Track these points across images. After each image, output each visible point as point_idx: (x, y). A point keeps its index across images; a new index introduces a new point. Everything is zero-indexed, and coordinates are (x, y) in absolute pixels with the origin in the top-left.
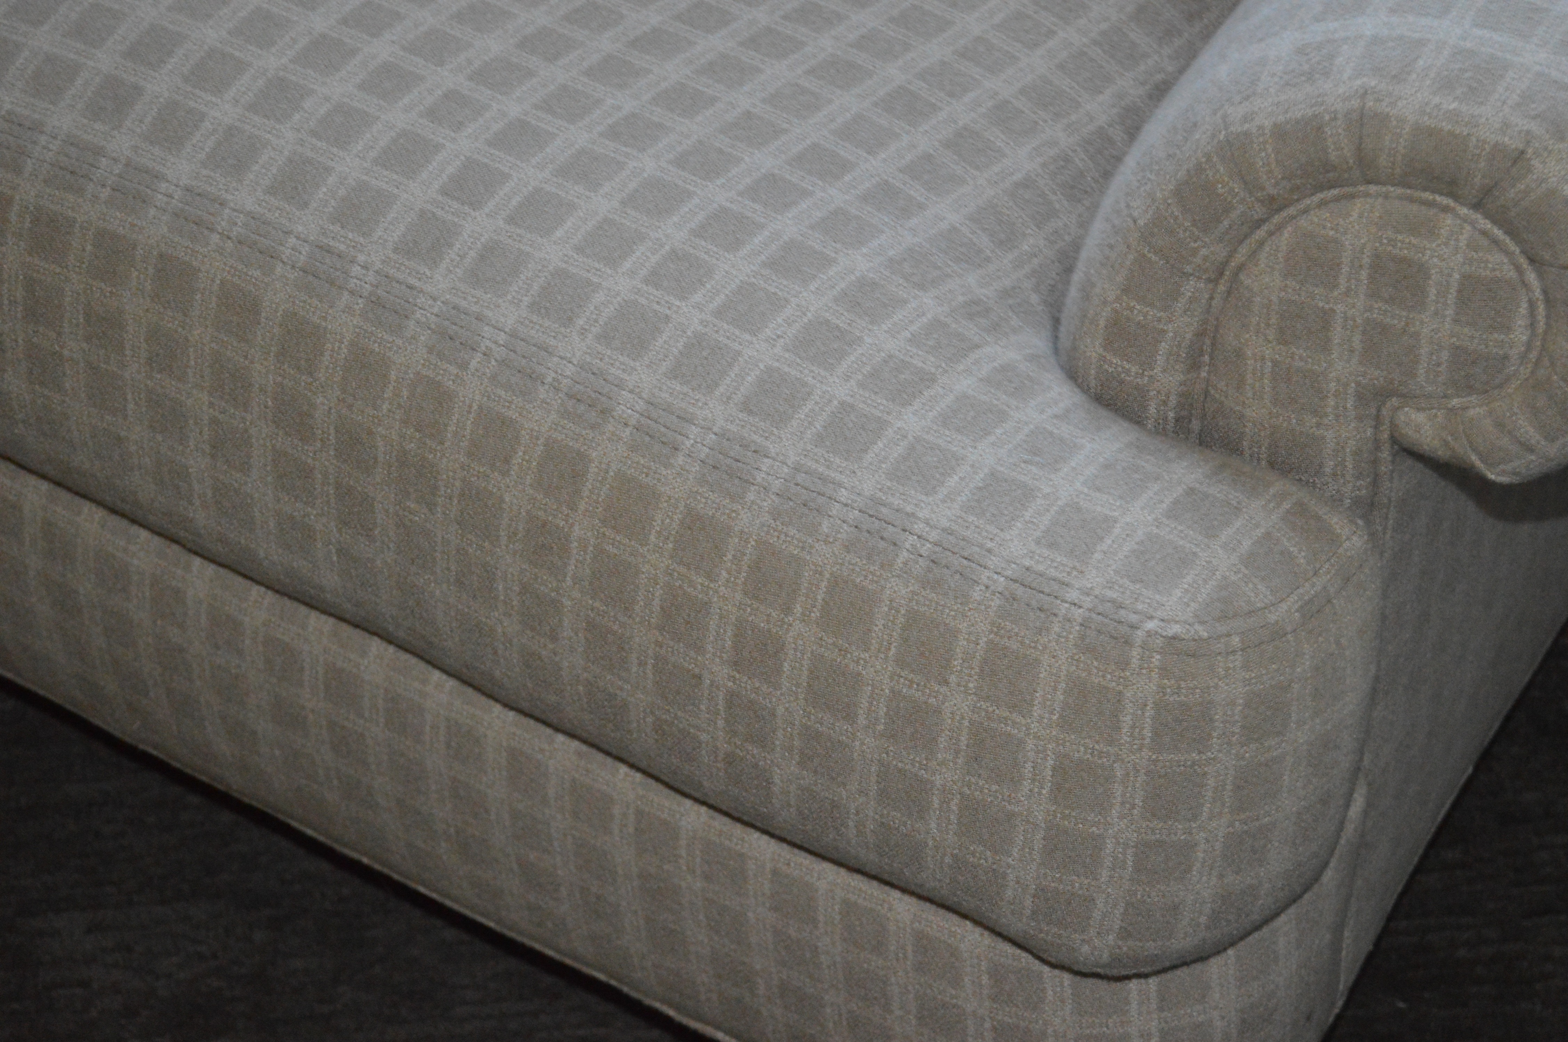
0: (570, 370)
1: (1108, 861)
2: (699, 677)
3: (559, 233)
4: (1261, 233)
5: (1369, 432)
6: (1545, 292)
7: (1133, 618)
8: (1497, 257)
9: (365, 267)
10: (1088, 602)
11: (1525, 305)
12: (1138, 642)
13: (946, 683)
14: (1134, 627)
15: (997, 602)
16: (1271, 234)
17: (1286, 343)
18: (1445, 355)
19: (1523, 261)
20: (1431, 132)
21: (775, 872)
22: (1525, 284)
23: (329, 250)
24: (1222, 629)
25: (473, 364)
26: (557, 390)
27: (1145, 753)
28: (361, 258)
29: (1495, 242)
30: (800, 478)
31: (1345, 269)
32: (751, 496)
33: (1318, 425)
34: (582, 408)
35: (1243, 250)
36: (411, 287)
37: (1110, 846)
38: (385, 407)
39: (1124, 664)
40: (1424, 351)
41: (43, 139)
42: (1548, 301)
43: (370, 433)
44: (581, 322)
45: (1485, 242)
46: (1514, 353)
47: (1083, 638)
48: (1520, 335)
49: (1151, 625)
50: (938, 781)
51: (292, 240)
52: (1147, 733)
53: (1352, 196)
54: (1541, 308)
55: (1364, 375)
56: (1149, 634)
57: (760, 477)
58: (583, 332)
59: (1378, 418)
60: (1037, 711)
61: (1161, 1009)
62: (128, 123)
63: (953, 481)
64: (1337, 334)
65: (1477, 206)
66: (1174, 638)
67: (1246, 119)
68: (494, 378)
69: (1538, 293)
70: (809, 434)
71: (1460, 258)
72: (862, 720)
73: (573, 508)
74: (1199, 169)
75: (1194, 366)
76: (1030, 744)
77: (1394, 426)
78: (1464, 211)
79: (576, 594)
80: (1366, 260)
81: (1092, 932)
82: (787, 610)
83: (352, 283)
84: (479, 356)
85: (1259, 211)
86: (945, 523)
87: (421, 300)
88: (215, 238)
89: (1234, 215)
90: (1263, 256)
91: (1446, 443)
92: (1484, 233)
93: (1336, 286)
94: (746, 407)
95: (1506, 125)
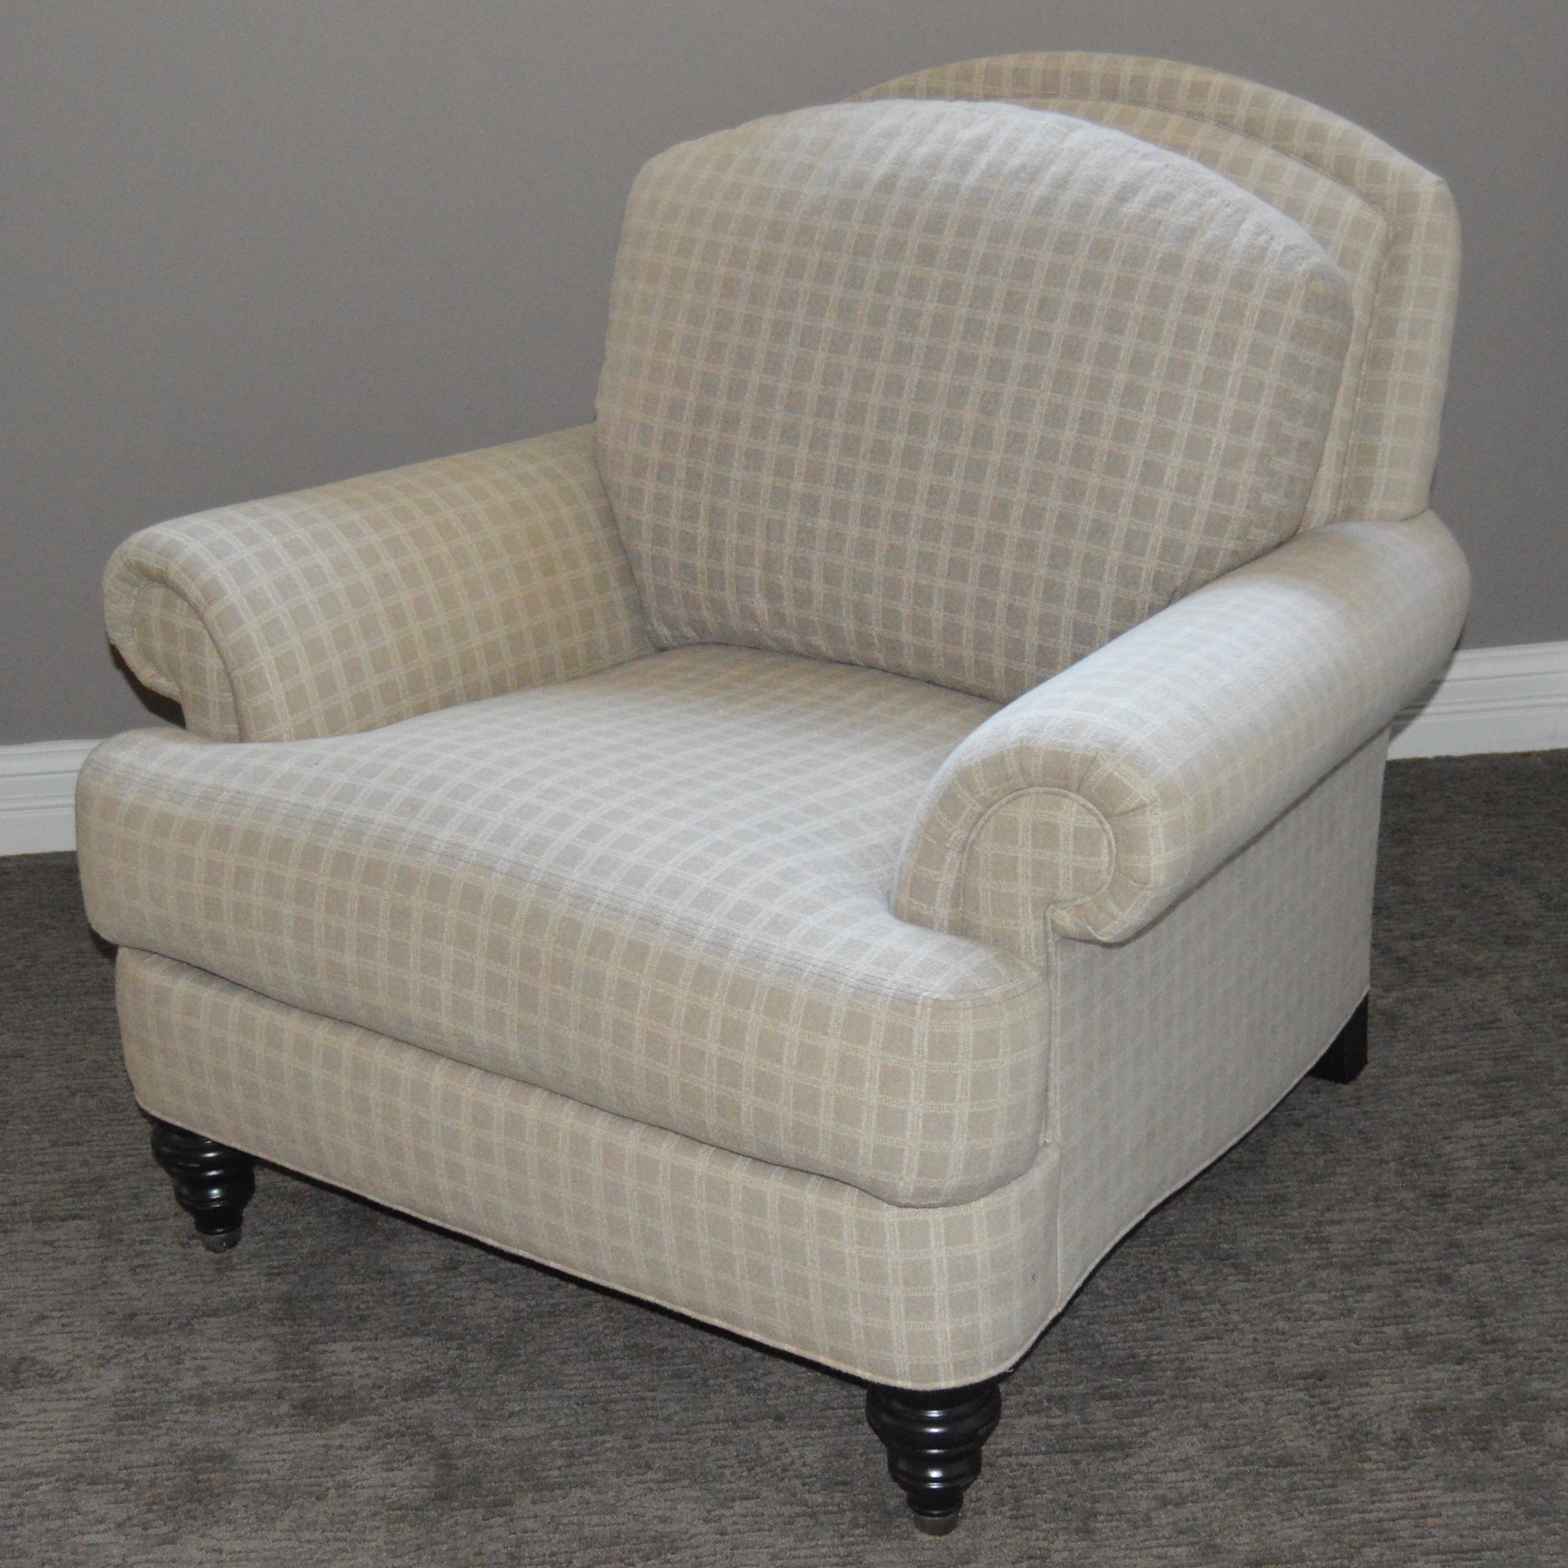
0: (641, 907)
1: (909, 1126)
2: (703, 1053)
3: (636, 851)
4: (981, 822)
5: (1041, 927)
6: (1114, 834)
7: (918, 991)
8: (1089, 818)
9: (538, 870)
10: (895, 987)
11: (1105, 842)
12: (920, 1002)
13: (826, 1034)
14: (917, 995)
15: (851, 990)
16: (986, 822)
17: (996, 879)
18: (1071, 873)
19: (1102, 818)
20: (1054, 753)
21: (744, 1187)
22: (1105, 831)
23: (520, 864)
24: (961, 996)
25: (592, 908)
26: (634, 916)
27: (925, 1061)
28: (537, 866)
29: (1089, 810)
30: (756, 945)
31: (1021, 833)
32: (731, 955)
33: (1016, 925)
34: (646, 923)
35: (974, 833)
36: (561, 878)
37: (910, 1116)
38: (547, 935)
39: (913, 1014)
40: (1061, 872)
41: (373, 826)
42: (1116, 838)
43: (538, 951)
44: (647, 886)
45: (1084, 810)
46: (1103, 868)
47: (893, 1002)
48: (1106, 859)
49: (925, 994)
50: (823, 1089)
51: (501, 861)
52: (926, 1050)
53: (1022, 796)
54: (1113, 844)
55: (1034, 891)
56: (926, 998)
57: (735, 946)
58: (648, 890)
59: (1045, 918)
60: (871, 1043)
61: (947, 1245)
62: (418, 816)
63: (830, 943)
64: (1020, 870)
65: (1078, 791)
66: (937, 1000)
67: (969, 760)
68: (602, 913)
69: (1111, 835)
70: (760, 927)
71: (1073, 819)
72: (785, 1061)
73: (641, 972)
74: (949, 788)
75: (955, 905)
76: (868, 1060)
77: (1053, 921)
78: (1073, 795)
79: (642, 1018)
80: (1030, 827)
81: (904, 1172)
82: (748, 1008)
83: (531, 878)
84: (595, 905)
85: (979, 808)
86: (826, 959)
87: (566, 882)
88: (461, 863)
89: (967, 810)
90: (983, 834)
91: (1076, 924)
92: (1083, 806)
93: (1017, 844)
94: (729, 917)
95: (1087, 746)
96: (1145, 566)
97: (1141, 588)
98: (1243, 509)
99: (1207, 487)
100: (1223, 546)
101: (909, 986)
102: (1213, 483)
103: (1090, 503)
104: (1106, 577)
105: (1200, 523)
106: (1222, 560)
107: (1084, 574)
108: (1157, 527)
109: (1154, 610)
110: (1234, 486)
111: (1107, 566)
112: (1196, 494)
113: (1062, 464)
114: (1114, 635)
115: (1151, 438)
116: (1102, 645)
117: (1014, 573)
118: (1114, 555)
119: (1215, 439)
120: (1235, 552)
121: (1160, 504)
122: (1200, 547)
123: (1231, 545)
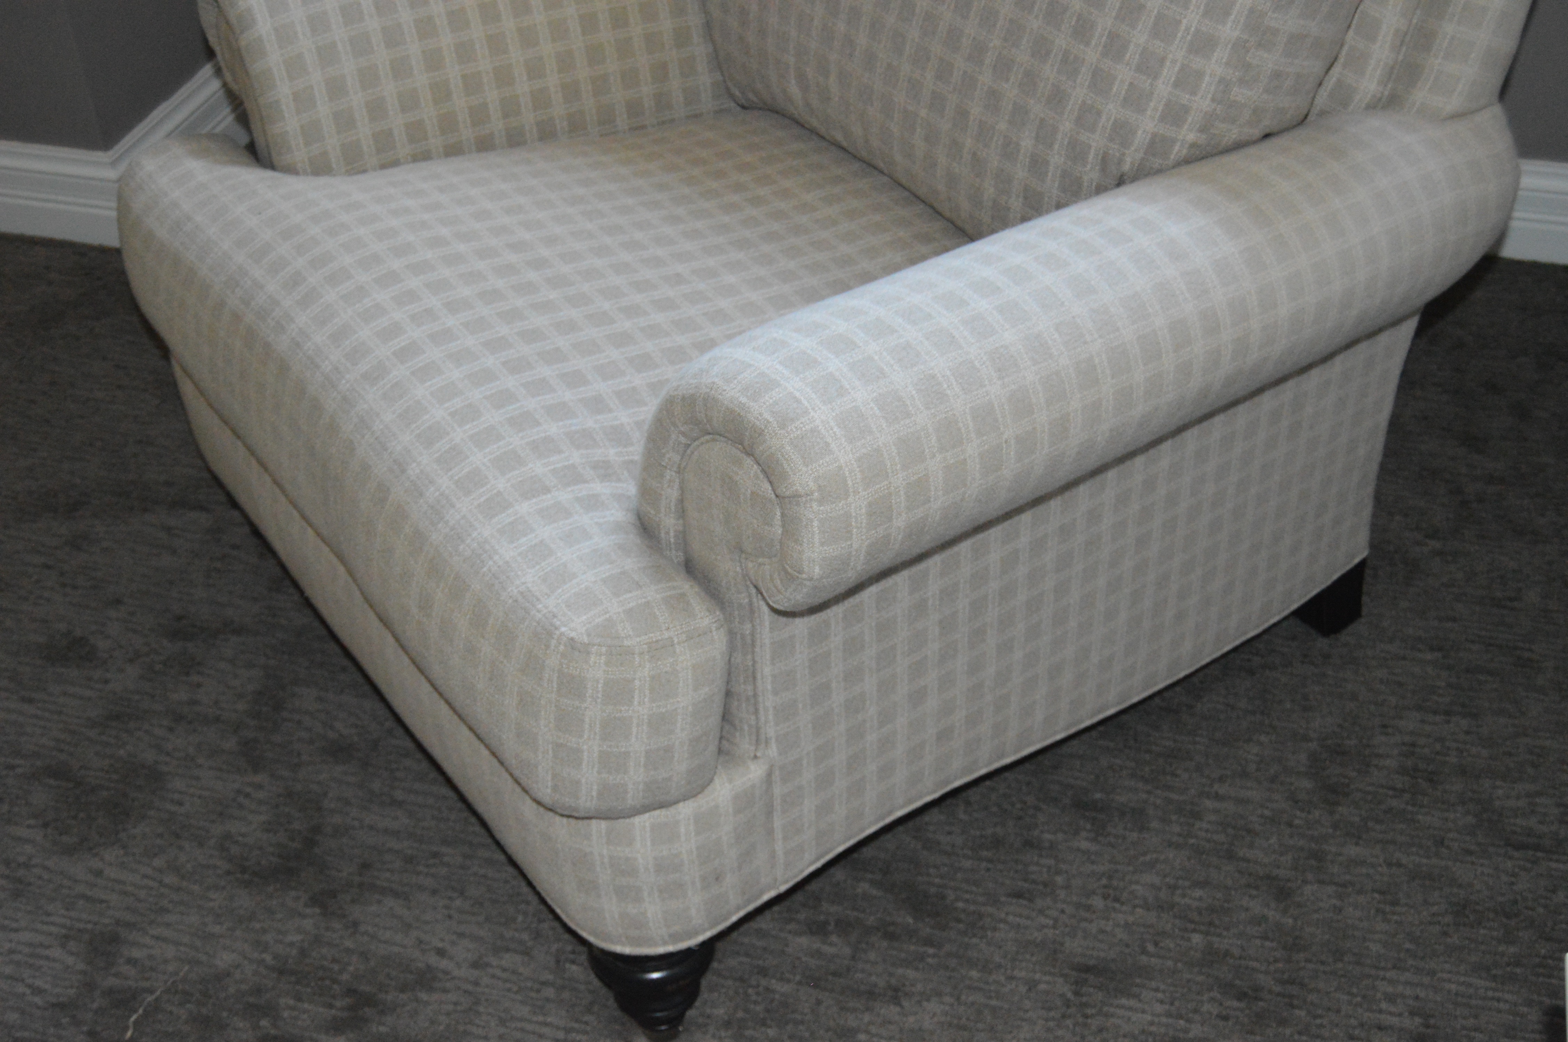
7: (555, 625)
12: (555, 637)
14: (554, 629)
24: (598, 641)
27: (554, 695)
49: (563, 630)
52: (555, 685)
56: (562, 634)
66: (572, 639)
96: (1094, 144)
97: (1089, 167)
98: (1208, 102)
99: (1169, 73)
100: (1180, 137)
101: (555, 616)
102: (1176, 69)
103: (1052, 65)
104: (1056, 147)
105: (1155, 109)
106: (1177, 151)
107: (1037, 138)
108: (1111, 106)
109: (1100, 190)
110: (1200, 75)
111: (1059, 136)
112: (1156, 78)
113: (1037, 17)
114: (1059, 206)
115: (1121, 8)
116: (1048, 212)
117: (981, 121)
118: (1066, 126)
119: (1185, 21)
120: (1193, 145)
121: (1117, 83)
122: (1154, 135)
123: (1191, 137)
